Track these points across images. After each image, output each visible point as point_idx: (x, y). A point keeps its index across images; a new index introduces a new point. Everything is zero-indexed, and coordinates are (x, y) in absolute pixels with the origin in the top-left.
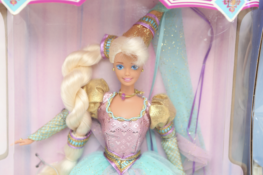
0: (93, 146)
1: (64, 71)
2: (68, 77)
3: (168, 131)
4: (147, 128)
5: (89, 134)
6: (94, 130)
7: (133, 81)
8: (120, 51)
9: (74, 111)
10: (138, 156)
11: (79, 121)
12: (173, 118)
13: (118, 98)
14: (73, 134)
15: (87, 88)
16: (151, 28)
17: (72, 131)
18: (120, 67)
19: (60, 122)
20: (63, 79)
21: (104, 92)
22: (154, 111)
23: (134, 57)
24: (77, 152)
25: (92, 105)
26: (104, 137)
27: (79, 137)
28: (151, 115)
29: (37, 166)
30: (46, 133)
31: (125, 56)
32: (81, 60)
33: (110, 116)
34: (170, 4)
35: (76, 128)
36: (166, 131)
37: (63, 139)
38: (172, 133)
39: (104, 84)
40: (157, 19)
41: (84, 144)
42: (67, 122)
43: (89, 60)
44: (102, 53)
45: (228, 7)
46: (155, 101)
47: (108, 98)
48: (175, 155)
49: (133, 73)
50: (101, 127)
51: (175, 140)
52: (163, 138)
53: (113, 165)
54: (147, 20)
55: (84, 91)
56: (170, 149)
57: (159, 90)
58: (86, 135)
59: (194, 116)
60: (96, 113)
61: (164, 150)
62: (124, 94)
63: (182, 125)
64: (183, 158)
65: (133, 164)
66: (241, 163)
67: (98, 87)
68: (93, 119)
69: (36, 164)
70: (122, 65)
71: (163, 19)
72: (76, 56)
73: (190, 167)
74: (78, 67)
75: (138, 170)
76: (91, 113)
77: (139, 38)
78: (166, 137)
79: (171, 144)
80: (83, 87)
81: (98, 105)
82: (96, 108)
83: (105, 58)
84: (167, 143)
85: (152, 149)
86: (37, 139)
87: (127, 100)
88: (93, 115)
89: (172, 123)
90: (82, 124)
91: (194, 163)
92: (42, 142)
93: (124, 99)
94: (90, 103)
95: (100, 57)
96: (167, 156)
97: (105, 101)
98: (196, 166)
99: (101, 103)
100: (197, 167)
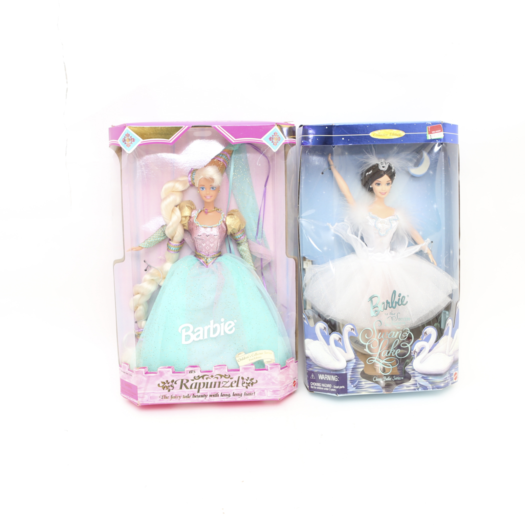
0: (186, 252)
1: (163, 195)
2: (165, 198)
3: (241, 237)
4: (225, 234)
5: (183, 242)
6: (186, 239)
7: (212, 199)
8: (202, 177)
9: (171, 224)
10: (220, 254)
11: (175, 230)
12: (244, 227)
13: (203, 213)
14: (170, 242)
15: (179, 206)
16: (223, 161)
17: (170, 240)
18: (203, 189)
19: (161, 234)
20: (162, 200)
21: (192, 210)
22: (229, 221)
23: (212, 180)
24: (175, 256)
25: (184, 219)
26: (194, 243)
27: (175, 244)
28: (227, 223)
29: (146, 270)
30: (151, 242)
31: (205, 179)
32: (174, 186)
33: (197, 225)
34: (234, 142)
35: (173, 237)
36: (239, 236)
37: (164, 247)
38: (243, 239)
39: (192, 203)
40: (228, 155)
41: (179, 250)
42: (167, 233)
43: (180, 187)
44: (190, 182)
45: (272, 142)
46: (230, 214)
47: (195, 214)
48: (247, 255)
49: (213, 193)
50: (191, 235)
51: (246, 244)
52: (238, 243)
53: (201, 261)
54: (221, 156)
55: (177, 209)
56: (243, 251)
57: (233, 207)
58: (181, 242)
59: (260, 226)
60: (186, 225)
61: (240, 252)
62: (206, 209)
63: (251, 233)
64: (254, 258)
65: (216, 259)
66: (293, 256)
67: (188, 205)
68: (185, 230)
69: (145, 269)
70: (204, 187)
71: (233, 156)
72: (170, 184)
73: (259, 264)
74: (173, 191)
75: (220, 263)
76: (184, 226)
77: (215, 166)
78: (240, 242)
79: (244, 247)
80: (176, 206)
81: (188, 218)
82: (187, 221)
83: (192, 185)
84: (241, 246)
85: (231, 252)
86: (145, 246)
87: (209, 214)
88: (185, 227)
89: (243, 231)
90: (177, 233)
91: (262, 259)
92: (149, 249)
93: (206, 213)
94: (182, 217)
95: (188, 185)
96: (241, 256)
97: (192, 216)
98: (263, 262)
99: (190, 217)
100: (265, 263)
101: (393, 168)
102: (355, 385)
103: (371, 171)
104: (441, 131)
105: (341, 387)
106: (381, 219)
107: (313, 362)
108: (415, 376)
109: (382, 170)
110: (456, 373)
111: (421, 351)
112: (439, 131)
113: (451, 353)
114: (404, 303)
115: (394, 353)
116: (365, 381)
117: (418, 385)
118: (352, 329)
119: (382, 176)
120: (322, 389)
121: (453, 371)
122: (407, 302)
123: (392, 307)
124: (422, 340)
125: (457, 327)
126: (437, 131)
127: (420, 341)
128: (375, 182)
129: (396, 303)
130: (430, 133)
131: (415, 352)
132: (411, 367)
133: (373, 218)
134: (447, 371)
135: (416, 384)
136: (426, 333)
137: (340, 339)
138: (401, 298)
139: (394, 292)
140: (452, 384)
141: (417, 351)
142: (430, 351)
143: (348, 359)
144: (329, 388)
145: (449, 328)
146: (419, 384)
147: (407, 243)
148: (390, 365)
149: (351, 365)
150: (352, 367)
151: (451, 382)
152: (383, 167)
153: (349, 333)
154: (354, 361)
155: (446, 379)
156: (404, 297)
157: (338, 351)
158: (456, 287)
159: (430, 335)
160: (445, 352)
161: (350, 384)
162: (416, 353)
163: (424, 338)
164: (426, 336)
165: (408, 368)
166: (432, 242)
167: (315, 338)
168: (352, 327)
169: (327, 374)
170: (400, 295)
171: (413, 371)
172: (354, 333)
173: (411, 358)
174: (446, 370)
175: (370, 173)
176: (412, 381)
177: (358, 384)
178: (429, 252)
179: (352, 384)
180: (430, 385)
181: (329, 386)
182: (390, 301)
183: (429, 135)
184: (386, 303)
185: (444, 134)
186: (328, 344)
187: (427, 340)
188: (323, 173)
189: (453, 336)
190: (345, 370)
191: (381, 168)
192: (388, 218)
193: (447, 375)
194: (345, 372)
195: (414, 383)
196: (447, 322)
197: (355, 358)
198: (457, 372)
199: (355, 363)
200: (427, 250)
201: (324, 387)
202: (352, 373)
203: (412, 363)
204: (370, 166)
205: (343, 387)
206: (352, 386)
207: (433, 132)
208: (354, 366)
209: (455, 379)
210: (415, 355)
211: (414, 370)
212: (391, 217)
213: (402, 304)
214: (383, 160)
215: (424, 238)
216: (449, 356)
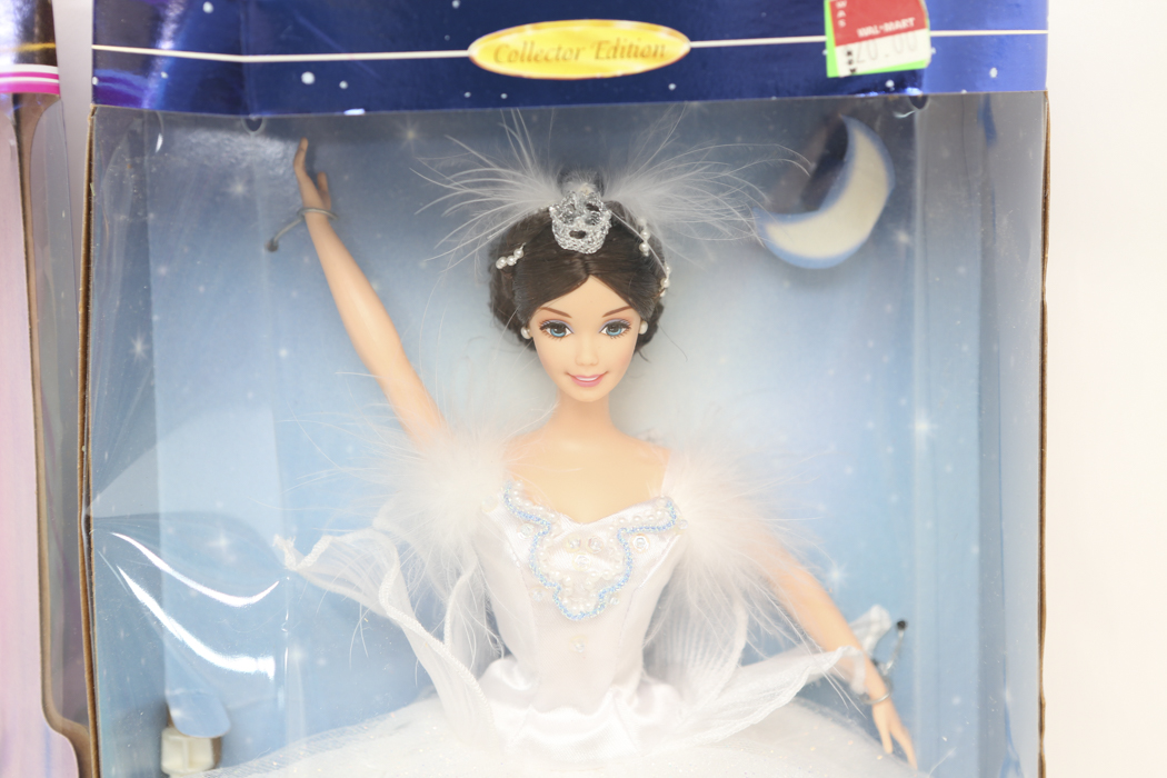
101: (645, 235)
103: (519, 253)
104: (918, 26)
106: (567, 526)
109: (570, 254)
112: (904, 23)
119: (573, 283)
126: (888, 27)
128: (540, 316)
130: (847, 37)
133: (526, 519)
147: (740, 642)
152: (582, 235)
166: (901, 625)
175: (512, 261)
178: (878, 690)
183: (842, 49)
185: (935, 41)
188: (273, 247)
191: (567, 242)
192: (611, 519)
200: (864, 680)
204: (512, 221)
207: (862, 32)
212: (629, 514)
214: (583, 190)
215: (849, 607)
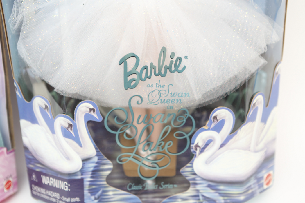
102: (97, 196)
105: (74, 200)
107: (33, 156)
108: (195, 184)
110: (269, 175)
111: (207, 145)
113: (261, 145)
114: (180, 68)
115: (163, 148)
116: (113, 191)
117: (201, 197)
118: (91, 110)
120: (47, 198)
121: (264, 174)
122: (185, 67)
123: (160, 74)
124: (209, 129)
125: (275, 104)
127: (205, 130)
129: (166, 68)
131: (197, 146)
132: (189, 169)
134: (251, 176)
135: (198, 196)
136: (215, 118)
137: (70, 125)
138: (174, 60)
139: (164, 50)
140: (261, 192)
141: (200, 145)
142: (222, 146)
143: (86, 156)
144: (56, 198)
145: (257, 109)
146: (203, 196)
148: (156, 165)
149: (91, 166)
150: (92, 169)
151: (258, 191)
153: (86, 116)
154: (96, 159)
155: (250, 188)
156: (180, 59)
157: (68, 144)
158: (276, 38)
159: (223, 122)
160: (248, 149)
161: (89, 194)
162: (198, 149)
163: (213, 125)
164: (216, 122)
165: (186, 171)
167: (33, 120)
168: (92, 107)
169: (54, 177)
170: (173, 54)
171: (193, 176)
172: (95, 115)
173: (190, 156)
174: (249, 175)
176: (191, 192)
177: (101, 195)
179: (92, 195)
180: (221, 198)
181: (56, 195)
182: (156, 64)
184: (149, 69)
186: (53, 131)
187: (218, 128)
189: (264, 120)
190: (80, 173)
193: (253, 181)
194: (79, 177)
195: (194, 193)
196: (254, 101)
197: (97, 155)
198: (271, 172)
199: (97, 163)
201: (50, 196)
202: (91, 177)
203: (192, 163)
205: (78, 199)
206: (93, 197)
208: (95, 167)
209: (268, 184)
210: (198, 152)
211: (195, 174)
213: (176, 70)
216: (256, 152)
